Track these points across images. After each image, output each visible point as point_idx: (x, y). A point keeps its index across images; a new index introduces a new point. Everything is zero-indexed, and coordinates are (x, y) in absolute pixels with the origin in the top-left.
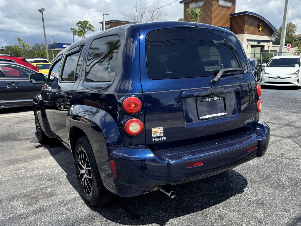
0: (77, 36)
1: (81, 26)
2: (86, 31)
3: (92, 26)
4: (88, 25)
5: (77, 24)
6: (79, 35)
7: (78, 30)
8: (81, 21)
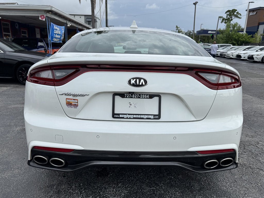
0: (224, 23)
1: (229, 14)
2: (232, 18)
3: (240, 14)
4: (235, 13)
5: (226, 13)
6: (225, 23)
7: (225, 18)
8: (229, 10)
